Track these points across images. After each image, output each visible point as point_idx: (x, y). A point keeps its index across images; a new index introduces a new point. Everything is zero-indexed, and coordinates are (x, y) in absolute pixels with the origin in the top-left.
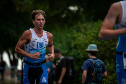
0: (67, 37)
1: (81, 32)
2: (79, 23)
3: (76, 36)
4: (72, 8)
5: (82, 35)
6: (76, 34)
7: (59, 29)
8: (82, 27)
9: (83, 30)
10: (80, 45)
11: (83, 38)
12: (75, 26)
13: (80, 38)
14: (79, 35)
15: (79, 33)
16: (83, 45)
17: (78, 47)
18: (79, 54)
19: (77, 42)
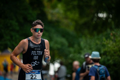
0: (97, 44)
1: (110, 39)
2: (109, 30)
3: (105, 43)
4: (101, 15)
5: (111, 42)
6: (105, 42)
7: (88, 36)
8: (112, 34)
9: (112, 38)
10: (110, 52)
11: (113, 45)
12: (105, 33)
13: (109, 46)
14: (108, 42)
15: (108, 40)
16: (113, 52)
17: (107, 54)
18: (108, 60)
19: (106, 49)
